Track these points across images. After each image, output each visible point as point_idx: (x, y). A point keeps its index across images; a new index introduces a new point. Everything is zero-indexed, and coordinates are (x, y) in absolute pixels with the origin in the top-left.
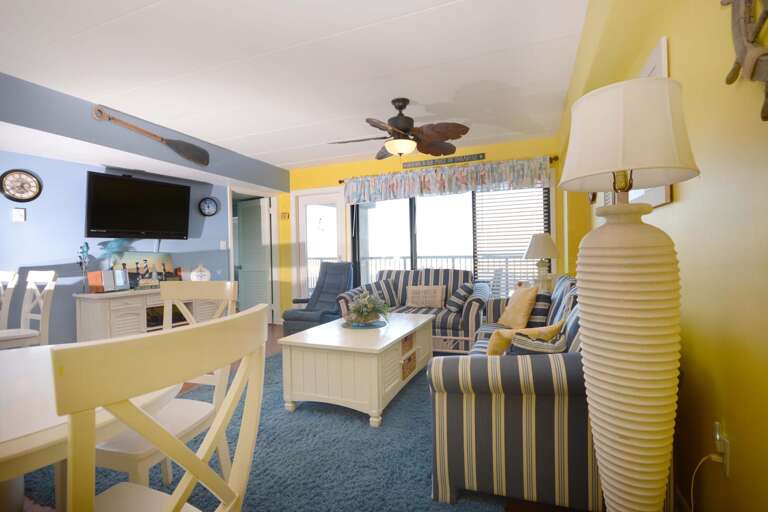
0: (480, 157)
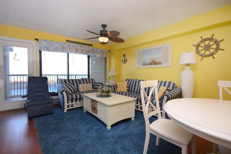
0: (91, 45)
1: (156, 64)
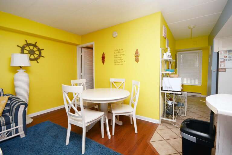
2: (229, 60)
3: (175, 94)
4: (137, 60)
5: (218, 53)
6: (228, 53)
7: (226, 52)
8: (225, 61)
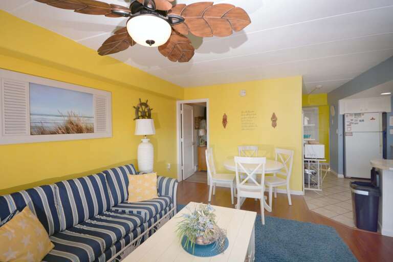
1: (79, 130)
2: (355, 124)
3: (310, 161)
4: (274, 125)
5: (344, 116)
6: (354, 116)
7: (351, 115)
8: (352, 125)
